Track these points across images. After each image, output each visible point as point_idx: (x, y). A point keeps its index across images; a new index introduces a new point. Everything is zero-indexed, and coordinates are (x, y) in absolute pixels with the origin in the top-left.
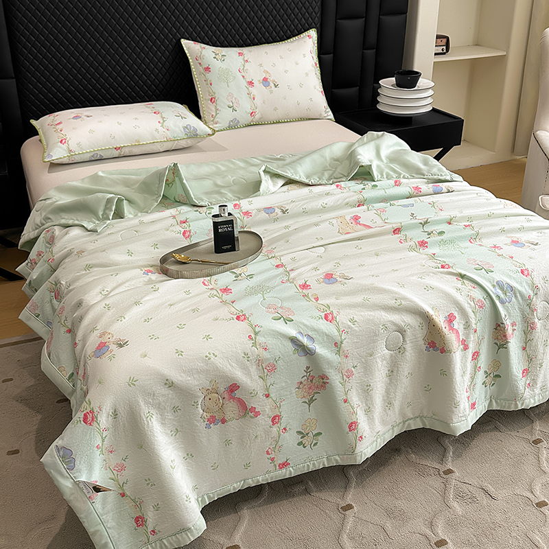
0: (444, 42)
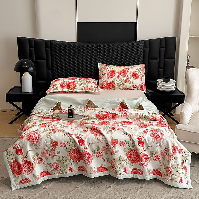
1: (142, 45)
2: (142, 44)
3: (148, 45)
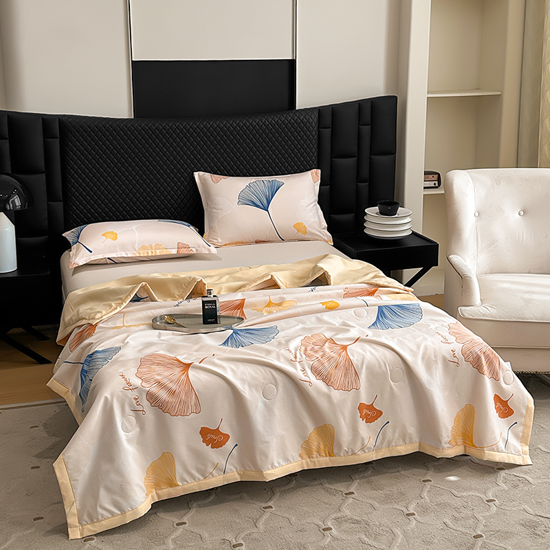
1: (315, 120)
2: (315, 117)
3: (328, 120)
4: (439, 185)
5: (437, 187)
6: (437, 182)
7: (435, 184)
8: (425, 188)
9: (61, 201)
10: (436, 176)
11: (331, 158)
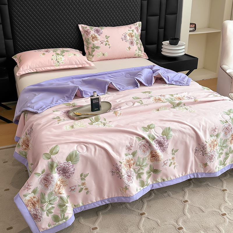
0: (194, 26)
4: (195, 30)
5: (194, 31)
6: (194, 28)
7: (193, 29)
8: (190, 31)
9: (12, 39)
10: (194, 25)
11: (147, 16)
